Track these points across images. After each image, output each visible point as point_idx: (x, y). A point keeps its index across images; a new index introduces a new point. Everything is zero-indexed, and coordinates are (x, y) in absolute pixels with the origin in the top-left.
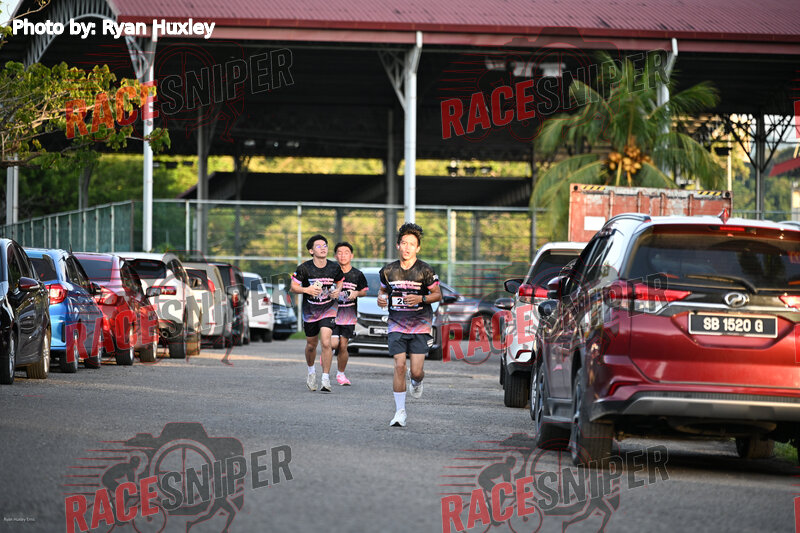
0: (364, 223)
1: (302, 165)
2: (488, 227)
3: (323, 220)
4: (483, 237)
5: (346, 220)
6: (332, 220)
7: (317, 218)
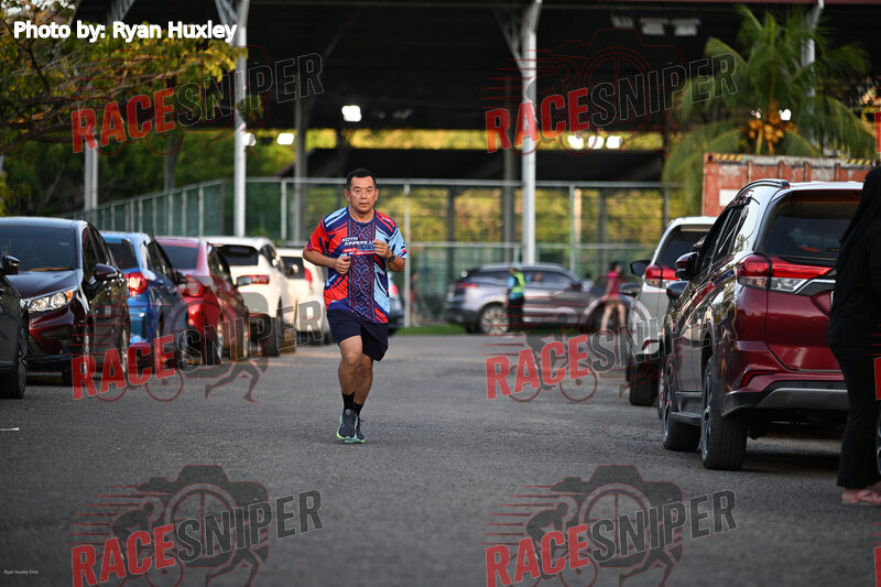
0: (479, 205)
1: (411, 138)
2: (617, 207)
3: (434, 201)
4: (611, 218)
5: (459, 201)
6: (444, 202)
7: (426, 200)
